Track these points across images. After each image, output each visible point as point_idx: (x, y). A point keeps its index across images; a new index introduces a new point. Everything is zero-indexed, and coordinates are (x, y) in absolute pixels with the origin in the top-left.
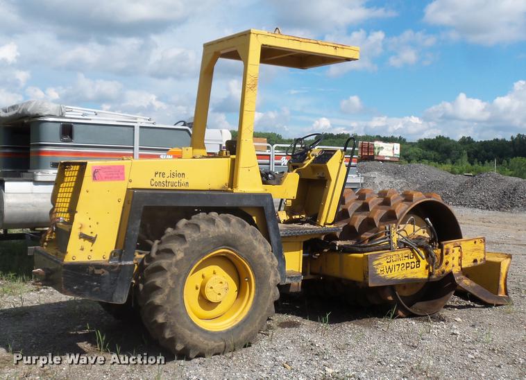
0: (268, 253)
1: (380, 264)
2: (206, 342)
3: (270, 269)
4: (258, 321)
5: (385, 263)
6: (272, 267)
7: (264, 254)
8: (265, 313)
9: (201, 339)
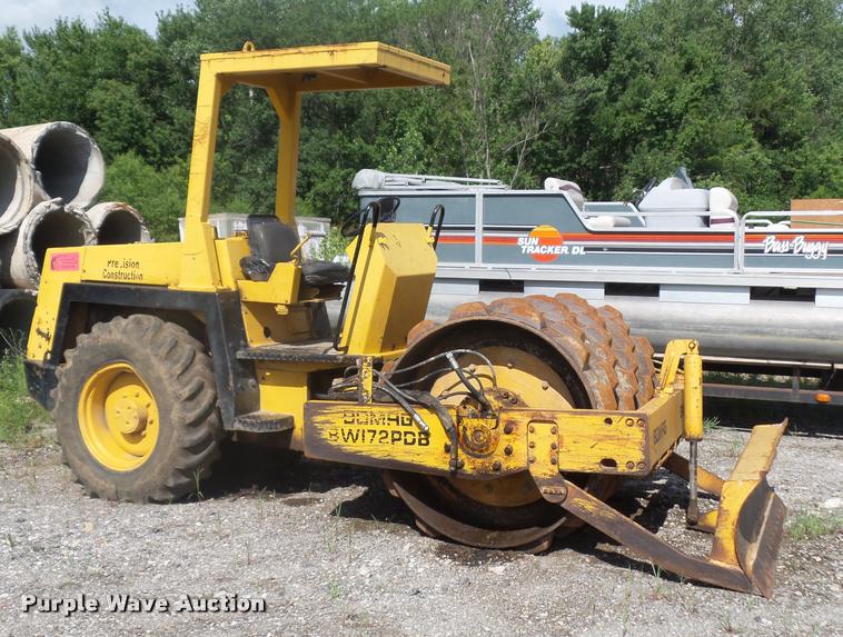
0: (172, 376)
1: (328, 422)
2: (96, 479)
3: (172, 400)
4: (157, 469)
5: (340, 423)
6: (177, 397)
7: (164, 377)
8: (166, 460)
9: (92, 475)
